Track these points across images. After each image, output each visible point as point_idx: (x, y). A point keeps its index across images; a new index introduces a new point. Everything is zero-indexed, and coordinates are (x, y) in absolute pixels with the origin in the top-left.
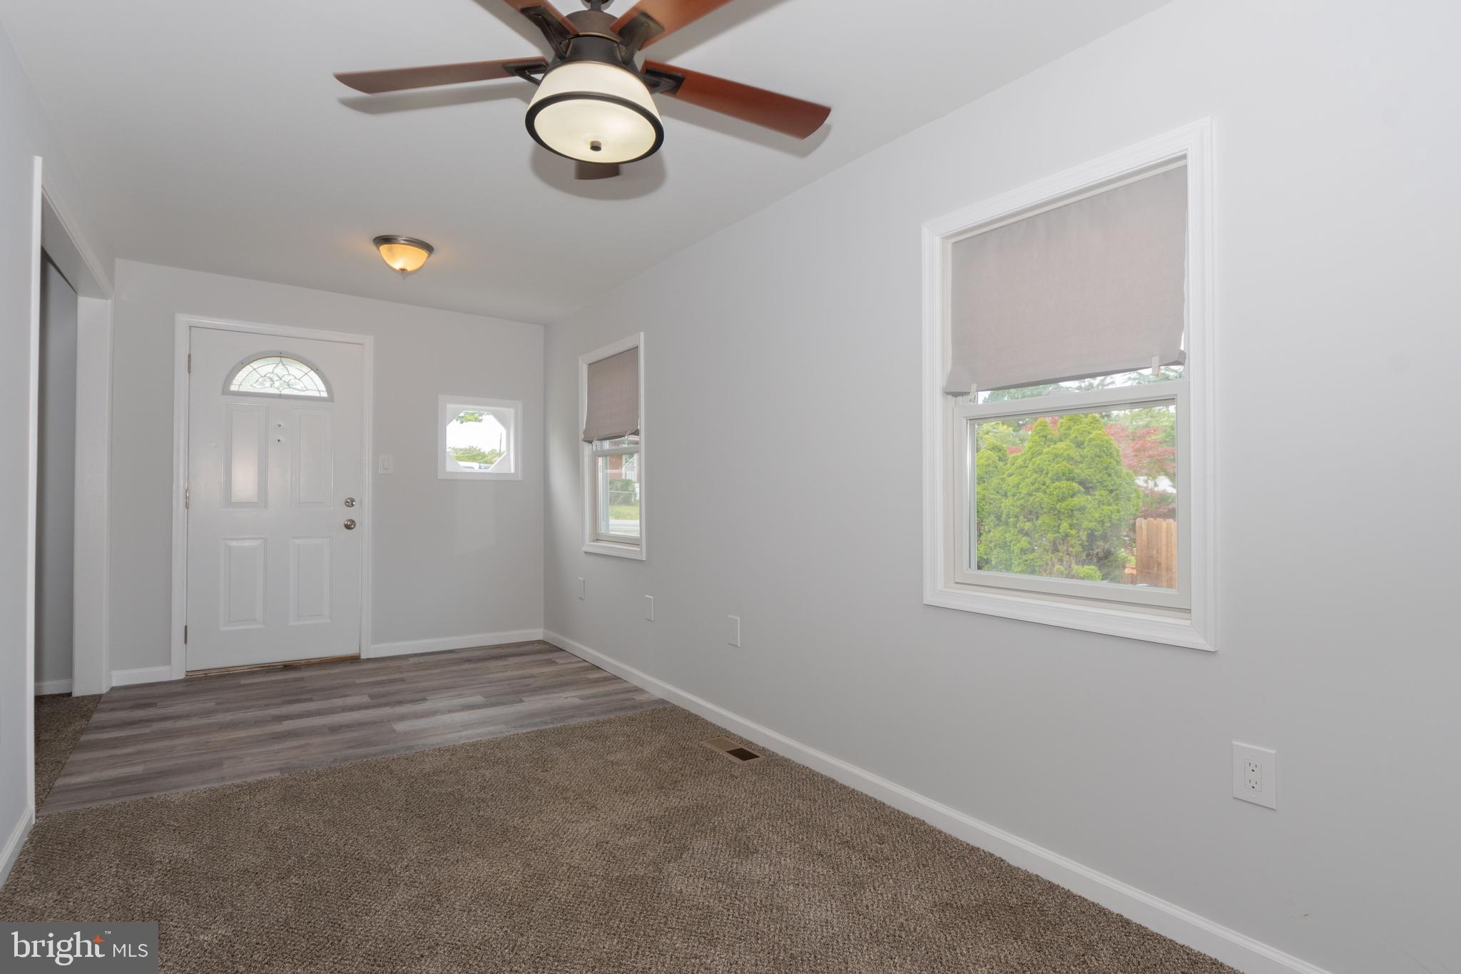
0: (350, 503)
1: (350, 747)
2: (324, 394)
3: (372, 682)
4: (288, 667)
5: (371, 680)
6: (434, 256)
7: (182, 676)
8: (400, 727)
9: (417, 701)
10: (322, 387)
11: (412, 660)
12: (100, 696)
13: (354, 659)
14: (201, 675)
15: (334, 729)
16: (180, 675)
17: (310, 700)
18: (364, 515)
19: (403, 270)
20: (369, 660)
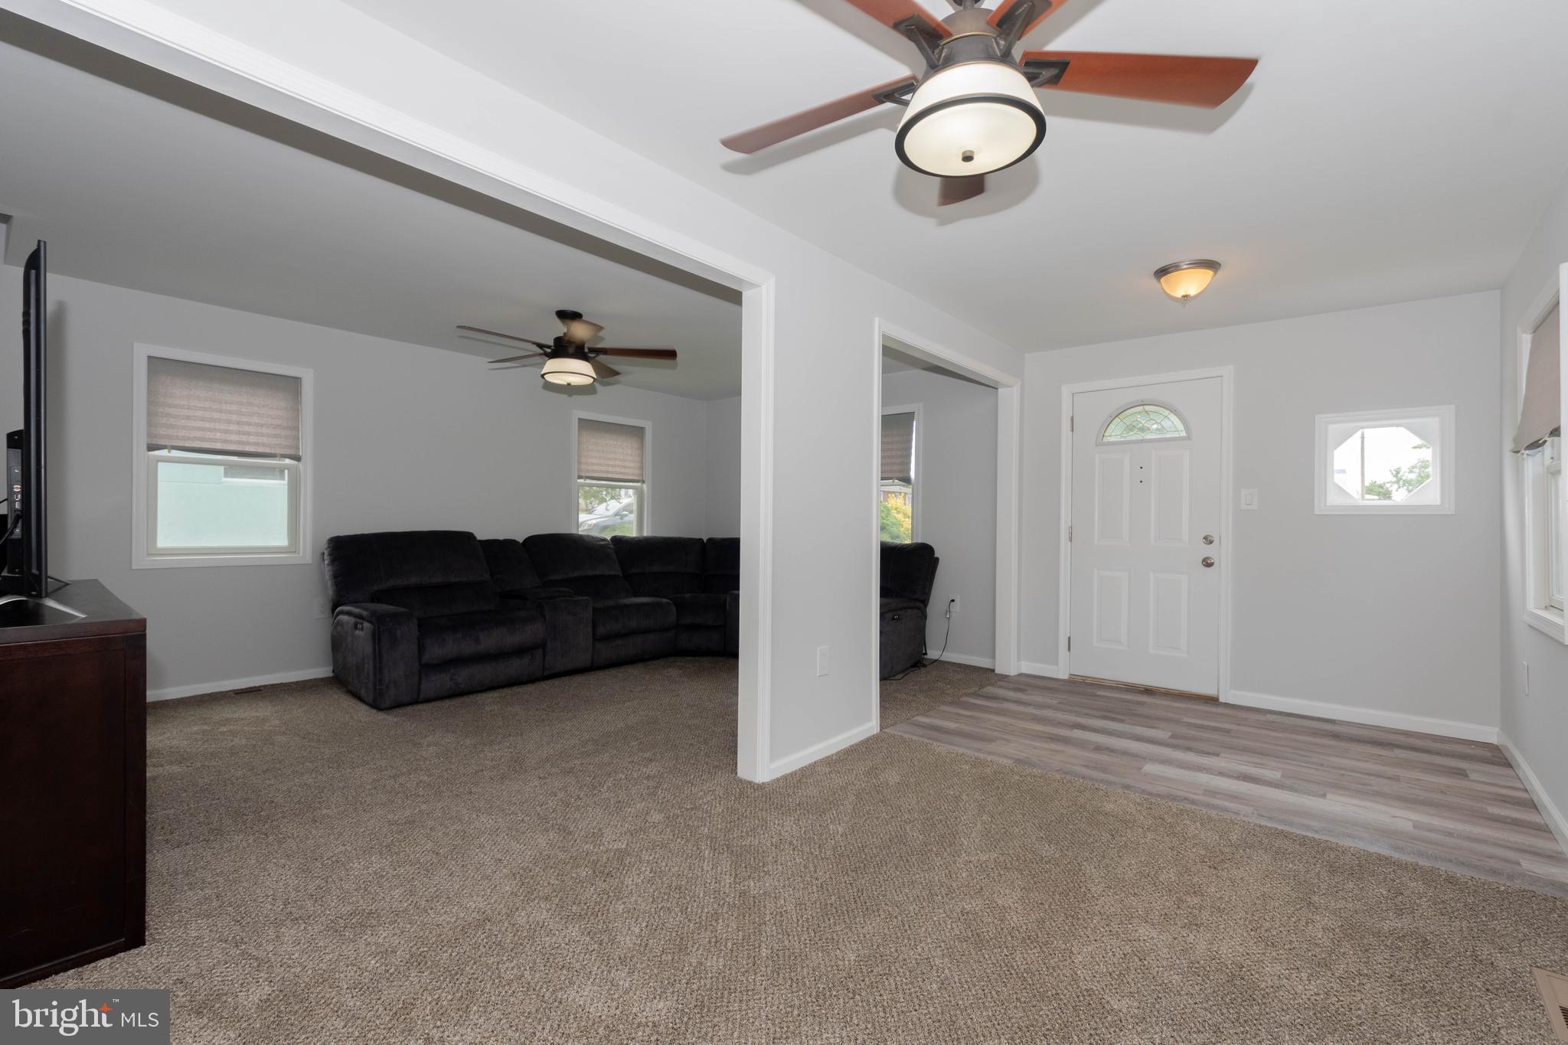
0: (1208, 540)
1: (1085, 766)
2: (1184, 434)
3: (1195, 724)
4: (1149, 691)
5: (1198, 722)
6: (1220, 273)
7: (1066, 677)
8: (1150, 768)
9: (1208, 753)
10: (1180, 426)
11: (1270, 717)
12: (1007, 676)
13: (1213, 700)
14: (1079, 679)
15: (1098, 748)
16: (1063, 675)
17: (1122, 721)
18: (1222, 553)
19: (1184, 296)
20: (1227, 705)
